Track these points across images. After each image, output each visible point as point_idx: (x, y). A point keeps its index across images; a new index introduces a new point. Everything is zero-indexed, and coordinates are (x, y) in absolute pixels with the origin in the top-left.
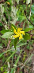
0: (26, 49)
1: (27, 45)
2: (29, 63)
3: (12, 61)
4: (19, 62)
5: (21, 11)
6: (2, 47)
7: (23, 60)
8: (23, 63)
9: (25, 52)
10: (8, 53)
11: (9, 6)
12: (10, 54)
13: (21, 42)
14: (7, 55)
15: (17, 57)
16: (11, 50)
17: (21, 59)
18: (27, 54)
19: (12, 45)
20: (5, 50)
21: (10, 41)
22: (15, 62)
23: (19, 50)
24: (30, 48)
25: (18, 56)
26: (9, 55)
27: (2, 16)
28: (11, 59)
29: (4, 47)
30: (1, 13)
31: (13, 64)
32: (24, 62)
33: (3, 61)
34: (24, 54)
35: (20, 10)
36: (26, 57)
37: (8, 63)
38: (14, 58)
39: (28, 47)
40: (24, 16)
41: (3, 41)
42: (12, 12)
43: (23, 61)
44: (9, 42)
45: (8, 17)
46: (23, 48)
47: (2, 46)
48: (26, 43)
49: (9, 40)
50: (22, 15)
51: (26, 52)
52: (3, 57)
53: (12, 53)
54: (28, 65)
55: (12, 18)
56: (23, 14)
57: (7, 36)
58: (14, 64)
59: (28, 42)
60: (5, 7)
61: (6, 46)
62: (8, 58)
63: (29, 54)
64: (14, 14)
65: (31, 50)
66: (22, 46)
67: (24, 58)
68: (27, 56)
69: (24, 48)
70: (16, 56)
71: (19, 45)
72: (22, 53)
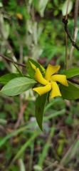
0: (64, 125)
1: (67, 115)
2: (74, 160)
3: (31, 157)
4: (48, 159)
5: (50, 35)
6: (5, 122)
7: (57, 152)
8: (59, 161)
9: (61, 134)
10: (19, 135)
11: (21, 22)
12: (25, 137)
13: (52, 107)
14: (17, 140)
15: (42, 145)
16: (28, 129)
17: (54, 151)
18: (67, 138)
19: (30, 116)
20: (13, 128)
21: (25, 107)
22: (38, 160)
23: (47, 129)
24: (73, 122)
25: (46, 142)
26: (23, 142)
27: (4, 43)
28: (27, 152)
29: (9, 122)
30: (2, 36)
31: (33, 165)
32: (61, 157)
33: (8, 158)
34: (60, 138)
35: (46, 32)
36: (66, 146)
37: (21, 162)
38: (36, 149)
39: (68, 120)
40: (56, 45)
41: (8, 107)
42: (29, 33)
43: (57, 157)
44: (22, 108)
45: (19, 47)
46: (57, 122)
47: (6, 118)
48: (64, 111)
49: (21, 104)
50: (51, 44)
51: (65, 134)
52: (8, 146)
53: (29, 136)
54: (71, 165)
55: (29, 48)
56: (53, 42)
57: (15, 89)
58: (37, 163)
59: (68, 108)
60: (11, 25)
61: (14, 118)
62: (19, 149)
63: (73, 137)
65: (76, 127)
66: (55, 117)
67: (60, 149)
68: (68, 141)
69: (60, 123)
70: (39, 142)
71: (46, 115)
72: (56, 136)
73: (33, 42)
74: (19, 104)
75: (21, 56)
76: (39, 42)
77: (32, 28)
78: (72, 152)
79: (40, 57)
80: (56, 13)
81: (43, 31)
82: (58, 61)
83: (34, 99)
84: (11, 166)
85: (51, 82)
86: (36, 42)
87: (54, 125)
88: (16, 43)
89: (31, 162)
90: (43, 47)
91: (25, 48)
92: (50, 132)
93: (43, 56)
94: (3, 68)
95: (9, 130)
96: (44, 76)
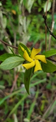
0: (45, 90)
1: (47, 82)
2: (52, 115)
3: (21, 112)
4: (34, 114)
5: (35, 26)
6: (4, 87)
7: (40, 109)
8: (42, 116)
9: (43, 96)
10: (13, 97)
11: (15, 17)
12: (18, 98)
13: (37, 77)
14: (12, 101)
15: (30, 104)
16: (20, 93)
17: (38, 109)
18: (47, 99)
19: (22, 83)
20: (9, 92)
21: (18, 77)
22: (27, 115)
23: (33, 93)
24: (51, 88)
25: (32, 102)
26: (16, 102)
27: (3, 31)
28: (19, 109)
29: (7, 88)
30: (2, 27)
31: (23, 118)
32: (43, 113)
33: (6, 113)
34: (42, 99)
35: (33, 23)
36: (46, 105)
37: (15, 116)
38: (25, 107)
39: (48, 86)
40: (39, 32)
41: (5, 77)
42: (21, 25)
43: (40, 113)
44: (16, 77)
45: (13, 34)
46: (40, 88)
47: (4, 85)
48: (45, 80)
49: (15, 75)
50: (36, 32)
51: (46, 96)
52: (5, 104)
53: (20, 97)
54: (50, 118)
55: (20, 35)
56: (37, 30)
58: (26, 117)
59: (48, 78)
60: (8, 19)
61: (10, 85)
62: (14, 107)
63: (52, 99)
64: (23, 28)
65: (54, 91)
66: (39, 84)
67: (42, 107)
68: (48, 102)
69: (42, 88)
70: (27, 102)
72: (40, 98)
73: (23, 31)
74: (13, 74)
75: (15, 41)
76: (27, 31)
77: (22, 21)
78: (51, 109)
79: (28, 41)
80: (40, 10)
81: (31, 23)
82: (41, 44)
83: (24, 71)
84: (8, 119)
85: (35, 60)
86: (25, 31)
87: (38, 90)
88: (11, 31)
89: (22, 116)
90: (31, 34)
91: (18, 35)
92: (35, 95)
93: (31, 41)
94: (2, 49)
95: (7, 93)
96: (30, 56)
